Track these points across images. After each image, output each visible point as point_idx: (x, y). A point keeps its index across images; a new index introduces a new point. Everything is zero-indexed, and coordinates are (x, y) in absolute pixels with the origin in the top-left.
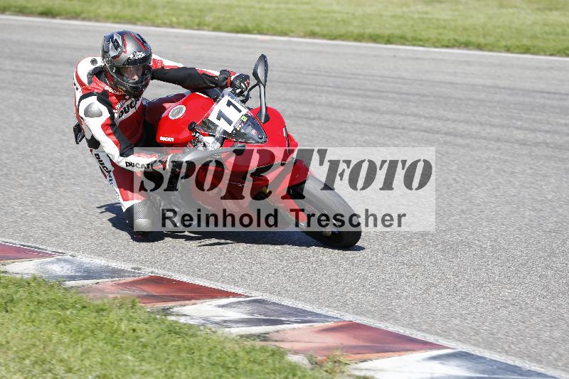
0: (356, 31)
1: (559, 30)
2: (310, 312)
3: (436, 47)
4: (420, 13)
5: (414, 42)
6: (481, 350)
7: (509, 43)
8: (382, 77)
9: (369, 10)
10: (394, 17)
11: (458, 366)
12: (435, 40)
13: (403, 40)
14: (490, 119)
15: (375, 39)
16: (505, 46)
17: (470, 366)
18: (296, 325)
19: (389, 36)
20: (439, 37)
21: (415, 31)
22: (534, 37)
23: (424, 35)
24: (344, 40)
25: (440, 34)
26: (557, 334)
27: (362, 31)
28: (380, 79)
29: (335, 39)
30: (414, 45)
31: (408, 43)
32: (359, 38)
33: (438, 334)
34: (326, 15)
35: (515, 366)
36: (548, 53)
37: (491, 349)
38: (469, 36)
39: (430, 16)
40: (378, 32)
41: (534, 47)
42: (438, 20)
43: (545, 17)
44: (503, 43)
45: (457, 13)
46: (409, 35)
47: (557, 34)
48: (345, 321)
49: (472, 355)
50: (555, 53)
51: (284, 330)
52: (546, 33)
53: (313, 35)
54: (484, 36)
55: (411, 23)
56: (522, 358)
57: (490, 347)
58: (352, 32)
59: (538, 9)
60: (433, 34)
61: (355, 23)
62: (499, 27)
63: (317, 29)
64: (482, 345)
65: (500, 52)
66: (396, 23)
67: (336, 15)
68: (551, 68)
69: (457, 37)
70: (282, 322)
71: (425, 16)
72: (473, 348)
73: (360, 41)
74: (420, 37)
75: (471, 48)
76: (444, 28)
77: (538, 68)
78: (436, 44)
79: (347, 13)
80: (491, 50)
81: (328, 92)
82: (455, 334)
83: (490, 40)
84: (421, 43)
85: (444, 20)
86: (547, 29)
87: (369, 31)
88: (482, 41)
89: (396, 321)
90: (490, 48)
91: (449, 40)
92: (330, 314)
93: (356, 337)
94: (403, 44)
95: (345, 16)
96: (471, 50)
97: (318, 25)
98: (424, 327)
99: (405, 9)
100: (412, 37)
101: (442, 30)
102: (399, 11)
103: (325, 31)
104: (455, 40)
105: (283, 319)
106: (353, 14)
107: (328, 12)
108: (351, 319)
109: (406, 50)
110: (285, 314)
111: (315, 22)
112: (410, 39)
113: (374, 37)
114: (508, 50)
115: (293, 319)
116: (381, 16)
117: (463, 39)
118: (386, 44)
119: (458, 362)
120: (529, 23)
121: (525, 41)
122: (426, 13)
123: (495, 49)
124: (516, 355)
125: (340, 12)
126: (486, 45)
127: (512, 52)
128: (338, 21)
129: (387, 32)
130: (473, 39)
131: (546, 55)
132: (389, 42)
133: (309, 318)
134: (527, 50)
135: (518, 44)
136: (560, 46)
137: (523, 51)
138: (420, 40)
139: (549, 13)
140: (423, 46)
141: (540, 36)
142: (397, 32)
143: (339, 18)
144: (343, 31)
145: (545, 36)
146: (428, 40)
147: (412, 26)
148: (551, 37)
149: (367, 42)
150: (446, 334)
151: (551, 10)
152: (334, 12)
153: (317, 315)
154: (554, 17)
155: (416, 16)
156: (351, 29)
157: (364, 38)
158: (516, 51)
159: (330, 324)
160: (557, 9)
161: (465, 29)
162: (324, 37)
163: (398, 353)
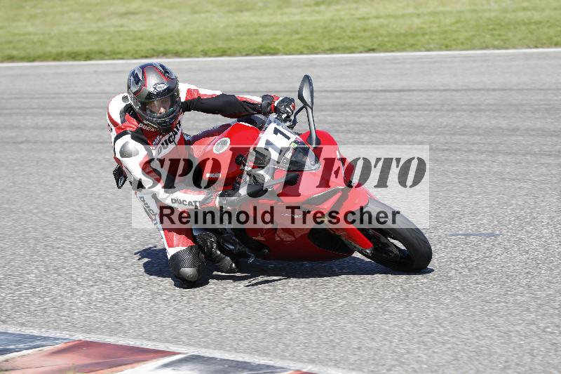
0: (54, 51)
1: (251, 30)
2: (37, 337)
3: (135, 58)
4: (116, 26)
5: (114, 56)
6: (211, 351)
7: (206, 48)
8: (85, 93)
9: (64, 29)
10: (89, 33)
11: (190, 370)
12: (133, 52)
13: (102, 55)
14: (197, 124)
15: (74, 56)
16: (202, 51)
17: (202, 368)
18: (25, 352)
19: (87, 53)
20: (137, 49)
21: (113, 45)
22: (228, 39)
23: (123, 48)
24: (42, 61)
25: (138, 45)
26: (281, 325)
27: (59, 50)
28: (84, 95)
29: (34, 60)
30: (114, 59)
31: (107, 57)
32: (58, 57)
33: (168, 341)
34: (22, 38)
35: (245, 363)
36: (244, 54)
37: (220, 349)
38: (166, 44)
39: (126, 29)
40: (76, 49)
41: (230, 49)
42: (134, 31)
43: (236, 18)
44: (200, 48)
45: (152, 23)
46: (108, 49)
47: (250, 35)
48: (75, 341)
49: (203, 357)
50: (249, 53)
51: (14, 358)
52: (239, 34)
53: (11, 59)
54: (181, 43)
55: (108, 37)
56: (251, 353)
57: (220, 346)
58: (50, 52)
59: (229, 12)
60: (130, 46)
61: (53, 43)
62: (194, 33)
63: (14, 53)
64: (212, 346)
65: (198, 57)
66: (94, 38)
67: (32, 37)
68: (248, 68)
69: (154, 47)
70: (10, 351)
71: (121, 29)
72: (204, 350)
73: (59, 60)
74: (118, 50)
75: (169, 55)
76: (141, 39)
77: (236, 69)
78: (136, 56)
79: (43, 34)
80: (188, 57)
81: (32, 114)
82: (184, 339)
83: (187, 46)
84: (119, 56)
85: (141, 31)
86: (239, 30)
87: (66, 49)
88: (179, 48)
89: (125, 334)
90: (188, 54)
91: (147, 50)
92: (58, 335)
93: (88, 355)
94: (102, 59)
95: (41, 37)
96: (169, 58)
97: (14, 48)
98: (154, 336)
99: (100, 24)
100: (110, 51)
101: (139, 42)
102: (94, 27)
103: (23, 54)
104: (153, 50)
105: (12, 347)
106: (49, 34)
107: (24, 35)
108: (81, 338)
109: (106, 64)
110: (13, 342)
111: (11, 46)
112: (109, 53)
113: (73, 55)
114: (205, 54)
115: (22, 346)
116: (77, 33)
117: (161, 48)
118: (85, 60)
119: (190, 366)
120: (222, 26)
121: (221, 45)
122: (122, 26)
123: (192, 55)
124: (245, 351)
125: (35, 34)
126: (184, 51)
127: (210, 57)
128: (34, 43)
129: (85, 49)
130: (170, 47)
131: (242, 56)
132: (88, 58)
133: (38, 343)
134: (223, 53)
135: (214, 48)
136: (255, 46)
137: (219, 54)
138: (119, 53)
139: (240, 14)
140: (122, 59)
141: (233, 37)
142: (95, 48)
143: (36, 40)
144: (40, 52)
145: (239, 37)
146: (126, 52)
147: (109, 40)
148: (244, 38)
149: (66, 60)
150: (176, 340)
151: (241, 11)
152: (30, 34)
153: (46, 338)
154: (246, 17)
155: (112, 30)
156: (49, 49)
157: (62, 57)
158: (214, 55)
159: (60, 346)
160: (247, 10)
161: (162, 38)
162: (22, 59)
163: (129, 366)
